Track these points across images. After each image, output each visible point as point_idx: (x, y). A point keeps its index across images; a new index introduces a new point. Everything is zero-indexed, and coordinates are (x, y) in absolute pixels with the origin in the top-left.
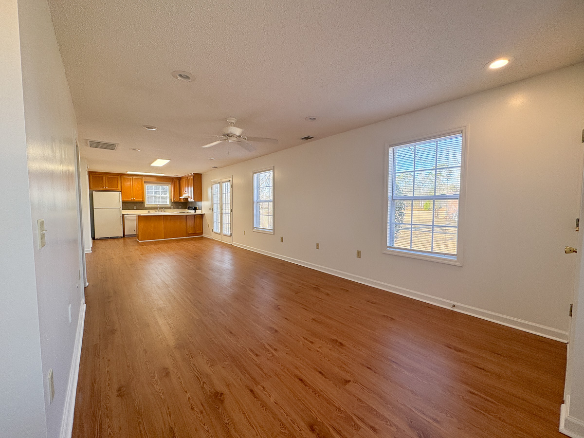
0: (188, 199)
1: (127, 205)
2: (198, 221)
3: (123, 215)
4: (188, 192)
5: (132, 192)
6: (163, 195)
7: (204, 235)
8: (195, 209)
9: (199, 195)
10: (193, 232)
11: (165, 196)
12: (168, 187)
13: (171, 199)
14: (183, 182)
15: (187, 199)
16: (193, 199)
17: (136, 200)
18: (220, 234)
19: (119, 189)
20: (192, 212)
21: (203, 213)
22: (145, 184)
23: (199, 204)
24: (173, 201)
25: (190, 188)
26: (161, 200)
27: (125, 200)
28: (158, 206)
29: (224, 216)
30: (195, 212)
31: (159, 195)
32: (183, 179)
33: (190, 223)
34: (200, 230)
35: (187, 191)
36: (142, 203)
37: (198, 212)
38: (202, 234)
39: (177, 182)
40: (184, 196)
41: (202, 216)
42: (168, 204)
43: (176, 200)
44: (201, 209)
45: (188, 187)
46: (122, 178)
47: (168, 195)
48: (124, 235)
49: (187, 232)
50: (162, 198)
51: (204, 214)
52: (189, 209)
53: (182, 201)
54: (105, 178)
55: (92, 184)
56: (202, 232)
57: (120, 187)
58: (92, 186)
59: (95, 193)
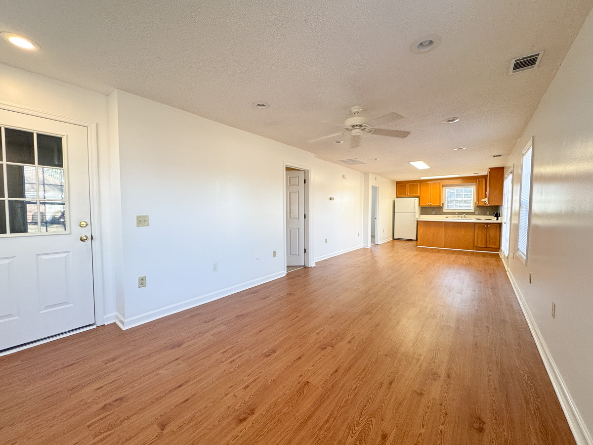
1: (424, 210)
2: (492, 232)
5: (429, 197)
6: (466, 199)
7: (500, 252)
8: (498, 215)
9: (497, 197)
10: (483, 246)
11: (469, 199)
12: (472, 189)
13: (475, 203)
16: (488, 202)
17: (433, 205)
19: (418, 195)
21: (503, 221)
22: (444, 188)
23: (501, 209)
24: (477, 205)
26: (463, 204)
27: (423, 205)
36: (441, 208)
37: (499, 220)
39: (483, 182)
41: (500, 225)
42: (471, 208)
43: (480, 204)
46: (422, 184)
47: (472, 199)
48: (417, 239)
49: (474, 245)
50: (465, 201)
54: (408, 186)
55: (398, 192)
56: (498, 247)
57: (419, 192)
58: (398, 194)
59: (397, 200)
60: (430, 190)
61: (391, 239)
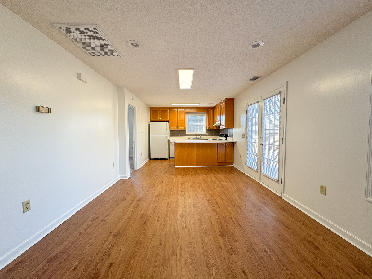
0: (220, 126)
1: (173, 132)
2: (228, 150)
3: (169, 141)
4: (220, 120)
5: (177, 122)
6: (200, 124)
7: (234, 165)
8: (226, 136)
9: (230, 122)
10: (223, 161)
11: (202, 124)
12: (204, 116)
13: (206, 127)
14: (217, 111)
15: (218, 127)
16: (224, 126)
17: (180, 128)
18: (257, 172)
19: (168, 120)
20: (223, 140)
21: (235, 141)
22: (187, 115)
23: (230, 131)
24: (207, 129)
25: (221, 116)
26: (198, 128)
27: (172, 128)
28: (195, 133)
29: (266, 149)
30: (226, 139)
31: (196, 124)
32: (216, 108)
33: (221, 151)
34: (231, 160)
35: (219, 118)
36: (184, 130)
37: (230, 140)
38: (232, 163)
39: (211, 111)
40: (217, 123)
41: (233, 144)
42: (204, 131)
43: (210, 128)
44: (232, 136)
45: (220, 115)
46: (171, 111)
47: (204, 124)
48: (169, 157)
49: (217, 161)
50: (200, 126)
51: (236, 143)
52: (220, 136)
53: (215, 128)
54: (160, 112)
55: (151, 116)
56: (233, 162)
57: (168, 118)
58: (151, 118)
59: (151, 123)
60: (177, 116)
61: (148, 160)
